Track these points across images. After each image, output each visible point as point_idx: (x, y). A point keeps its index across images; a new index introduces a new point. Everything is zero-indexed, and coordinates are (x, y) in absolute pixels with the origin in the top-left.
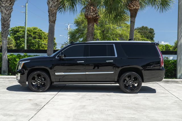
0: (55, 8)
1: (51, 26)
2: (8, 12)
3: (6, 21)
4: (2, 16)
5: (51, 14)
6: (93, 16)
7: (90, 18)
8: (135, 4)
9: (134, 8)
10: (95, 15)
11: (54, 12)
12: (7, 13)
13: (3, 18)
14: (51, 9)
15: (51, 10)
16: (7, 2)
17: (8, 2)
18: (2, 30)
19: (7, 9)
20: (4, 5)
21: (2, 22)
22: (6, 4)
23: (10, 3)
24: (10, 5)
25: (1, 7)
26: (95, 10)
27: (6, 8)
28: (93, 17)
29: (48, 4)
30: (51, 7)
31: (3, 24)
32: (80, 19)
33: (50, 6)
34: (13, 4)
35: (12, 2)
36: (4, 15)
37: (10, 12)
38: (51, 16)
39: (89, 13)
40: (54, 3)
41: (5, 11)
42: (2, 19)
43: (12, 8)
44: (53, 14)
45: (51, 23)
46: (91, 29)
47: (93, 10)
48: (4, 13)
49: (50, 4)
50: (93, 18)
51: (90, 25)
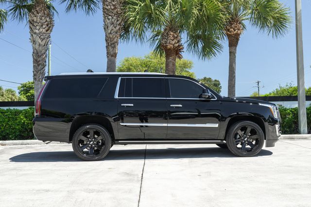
0: (116, 35)
1: (110, 63)
2: (44, 41)
3: (40, 56)
4: (34, 49)
5: (110, 44)
6: (174, 45)
7: (170, 49)
8: (236, 27)
9: (235, 32)
10: (177, 45)
11: (115, 40)
12: (43, 43)
13: (35, 51)
14: (111, 36)
15: (111, 38)
16: (42, 26)
17: (44, 26)
18: (34, 69)
19: (42, 37)
20: (37, 31)
21: (34, 58)
22: (41, 30)
23: (47, 28)
24: (47, 31)
25: (34, 35)
26: (177, 36)
27: (41, 35)
28: (174, 47)
29: (105, 29)
30: (110, 33)
31: (36, 60)
32: (125, 67)
33: (109, 31)
34: (51, 31)
35: (50, 27)
36: (37, 46)
37: (47, 41)
38: (110, 48)
39: (168, 41)
40: (115, 27)
41: (40, 41)
42: (34, 53)
43: (49, 35)
44: (114, 44)
45: (110, 56)
46: (171, 65)
47: (173, 36)
48: (38, 44)
49: (108, 28)
50: (174, 49)
51: (170, 60)
